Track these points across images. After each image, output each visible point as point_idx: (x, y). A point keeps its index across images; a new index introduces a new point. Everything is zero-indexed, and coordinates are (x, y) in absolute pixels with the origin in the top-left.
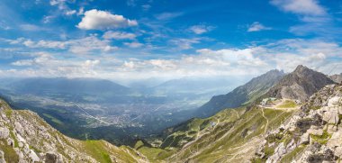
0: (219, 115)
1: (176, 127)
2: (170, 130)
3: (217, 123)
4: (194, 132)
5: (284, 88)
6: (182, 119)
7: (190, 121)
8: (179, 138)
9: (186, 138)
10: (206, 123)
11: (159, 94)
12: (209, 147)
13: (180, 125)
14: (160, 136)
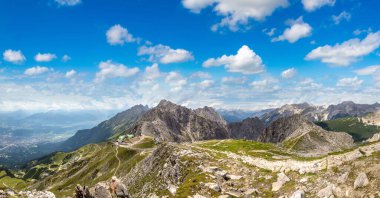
0: (82, 149)
1: (39, 160)
2: (34, 163)
3: (79, 158)
4: (56, 166)
5: (145, 124)
6: (47, 152)
7: (53, 154)
8: (41, 171)
9: (48, 172)
10: (68, 157)
11: (26, 126)
12: (61, 183)
13: (44, 158)
14: (24, 167)
